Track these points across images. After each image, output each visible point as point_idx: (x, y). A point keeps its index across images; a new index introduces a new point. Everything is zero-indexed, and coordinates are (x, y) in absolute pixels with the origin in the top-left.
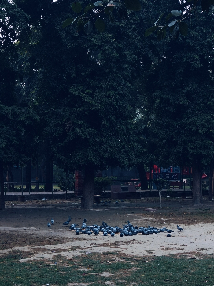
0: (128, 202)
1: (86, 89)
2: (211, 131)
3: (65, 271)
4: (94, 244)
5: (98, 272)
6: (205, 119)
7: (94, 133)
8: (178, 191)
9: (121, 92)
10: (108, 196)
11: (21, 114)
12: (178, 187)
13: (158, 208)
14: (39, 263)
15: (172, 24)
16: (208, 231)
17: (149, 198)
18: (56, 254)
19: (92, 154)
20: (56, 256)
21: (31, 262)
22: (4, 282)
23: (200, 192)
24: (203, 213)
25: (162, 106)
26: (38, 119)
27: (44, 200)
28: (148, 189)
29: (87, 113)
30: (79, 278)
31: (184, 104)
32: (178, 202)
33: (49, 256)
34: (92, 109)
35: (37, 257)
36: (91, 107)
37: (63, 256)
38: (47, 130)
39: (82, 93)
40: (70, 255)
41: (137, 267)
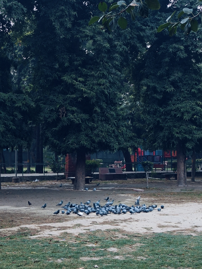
0: (116, 184)
1: (79, 77)
2: (195, 117)
3: (74, 247)
4: (94, 222)
5: (105, 248)
6: (190, 106)
7: (86, 118)
8: (162, 173)
9: (112, 81)
10: (97, 177)
11: (17, 100)
12: (161, 169)
13: (146, 188)
14: (49, 240)
15: (184, 21)
16: (197, 210)
17: (135, 180)
18: (63, 231)
19: (85, 138)
20: (63, 233)
21: (41, 239)
22: (22, 257)
23: (184, 174)
24: (188, 194)
25: (149, 93)
26: (34, 106)
27: (36, 182)
28: (132, 171)
29: (79, 100)
30: (89, 252)
31: (170, 91)
32: (163, 183)
33: (56, 233)
34: (85, 96)
35: (46, 234)
36: (83, 95)
37: (69, 234)
38: (42, 116)
39: (75, 81)
40: (76, 232)
41: (140, 243)
